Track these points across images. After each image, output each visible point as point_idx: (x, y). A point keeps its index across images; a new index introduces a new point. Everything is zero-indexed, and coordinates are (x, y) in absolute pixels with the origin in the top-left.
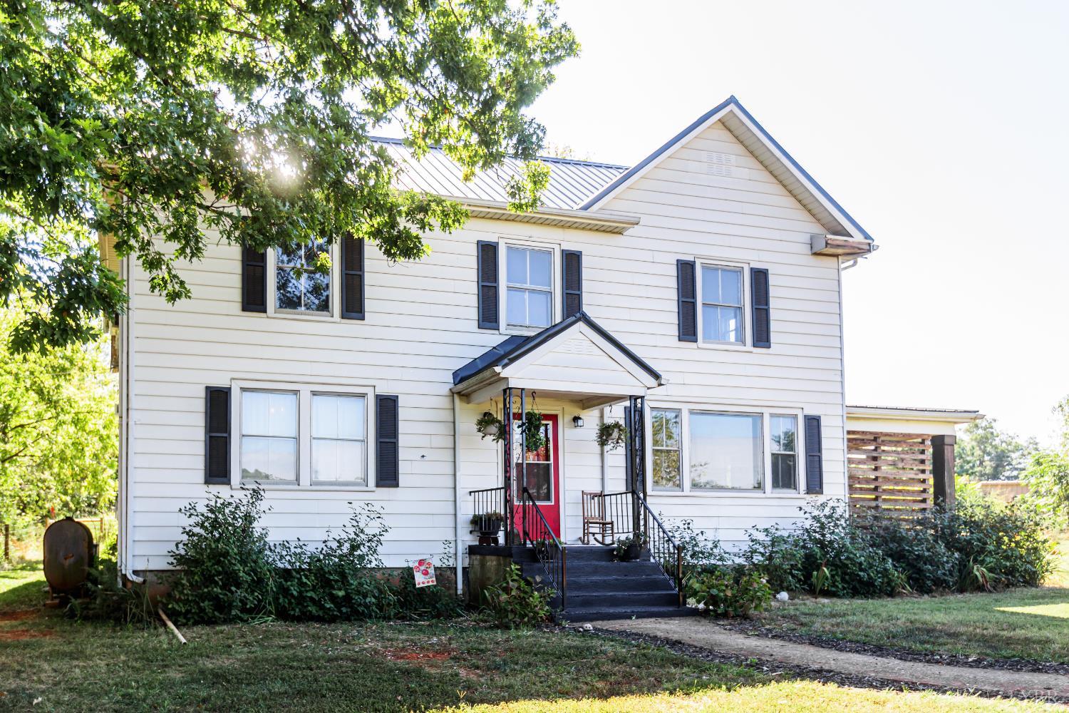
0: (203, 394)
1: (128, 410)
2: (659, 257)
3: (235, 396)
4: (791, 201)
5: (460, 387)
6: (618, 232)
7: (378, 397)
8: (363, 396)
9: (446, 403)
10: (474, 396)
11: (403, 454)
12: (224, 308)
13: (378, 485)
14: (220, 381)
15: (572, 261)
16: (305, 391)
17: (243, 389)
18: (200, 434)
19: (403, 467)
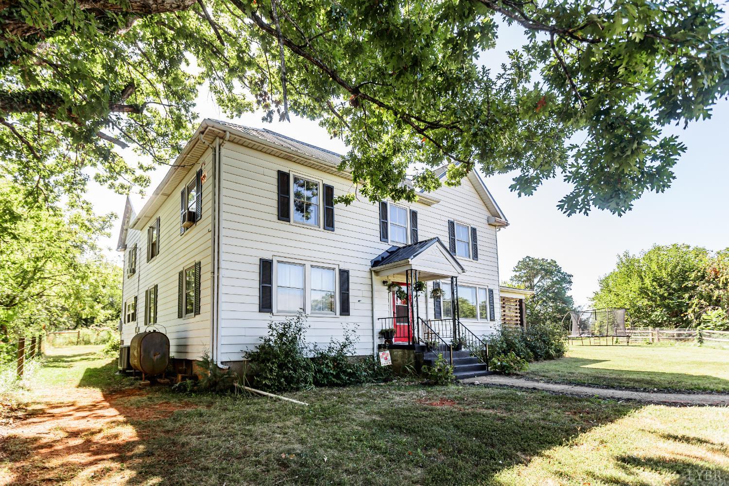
0: (258, 263)
1: (218, 268)
2: (443, 218)
3: (275, 263)
4: (480, 202)
5: (374, 269)
6: (429, 205)
7: (340, 270)
8: (334, 269)
9: (368, 275)
10: (381, 273)
11: (351, 299)
12: (269, 217)
13: (341, 315)
14: (267, 256)
15: (414, 215)
16: (308, 264)
17: (278, 262)
18: (256, 284)
19: (352, 306)
